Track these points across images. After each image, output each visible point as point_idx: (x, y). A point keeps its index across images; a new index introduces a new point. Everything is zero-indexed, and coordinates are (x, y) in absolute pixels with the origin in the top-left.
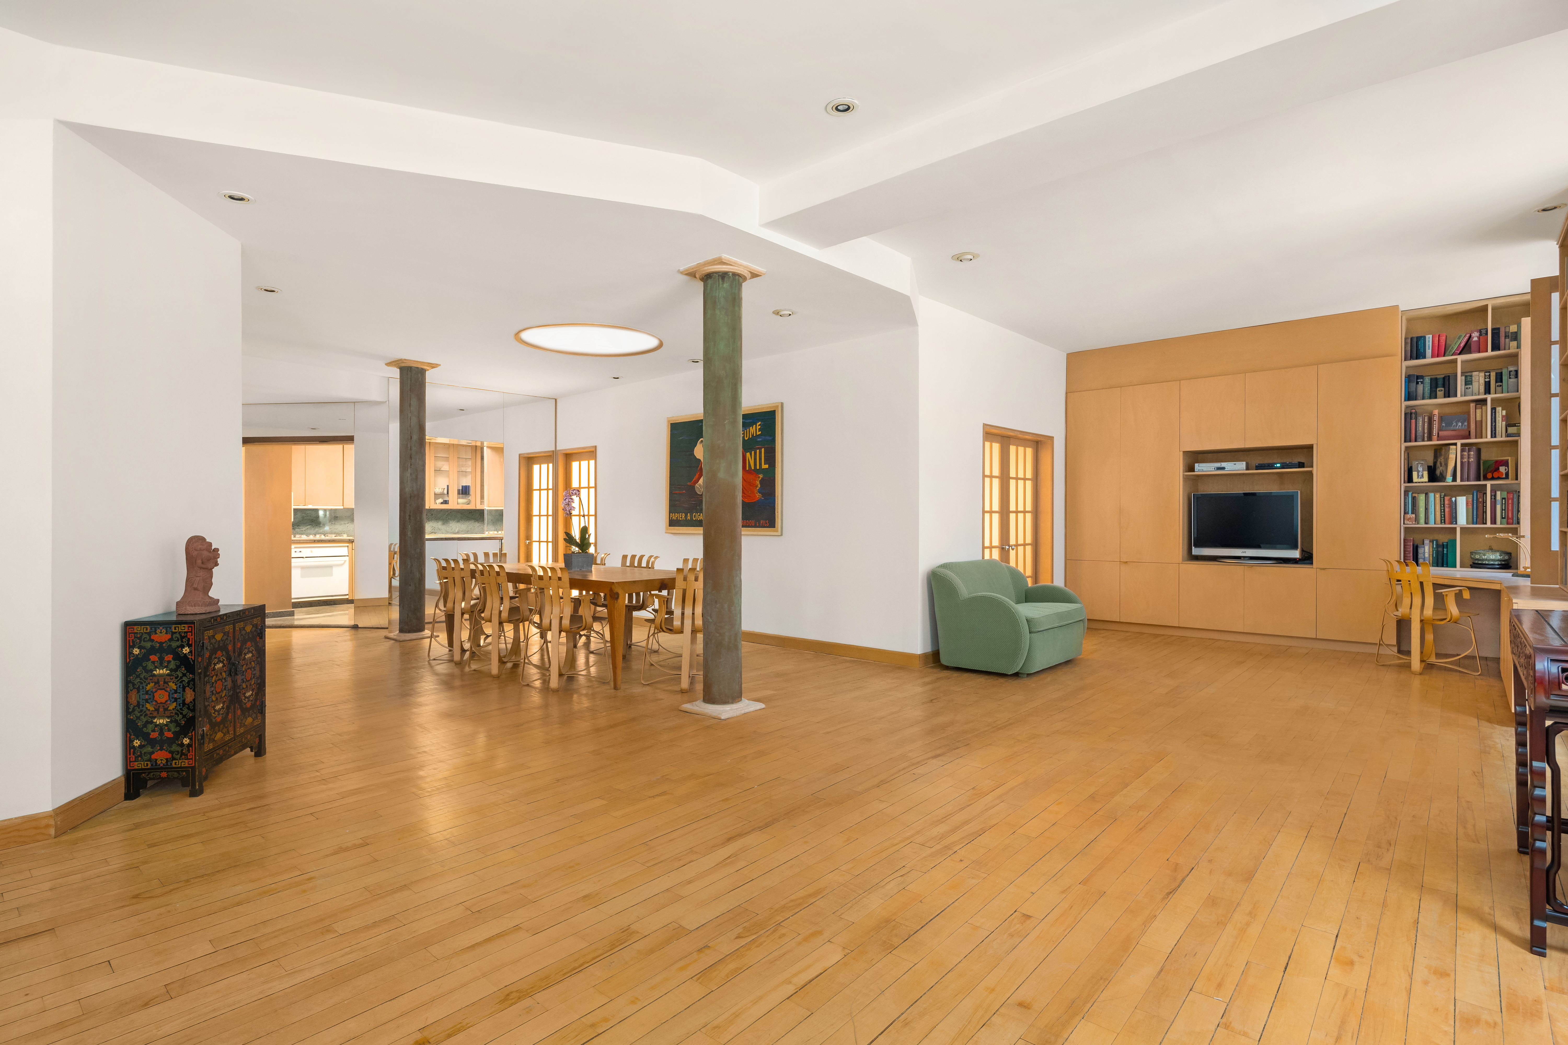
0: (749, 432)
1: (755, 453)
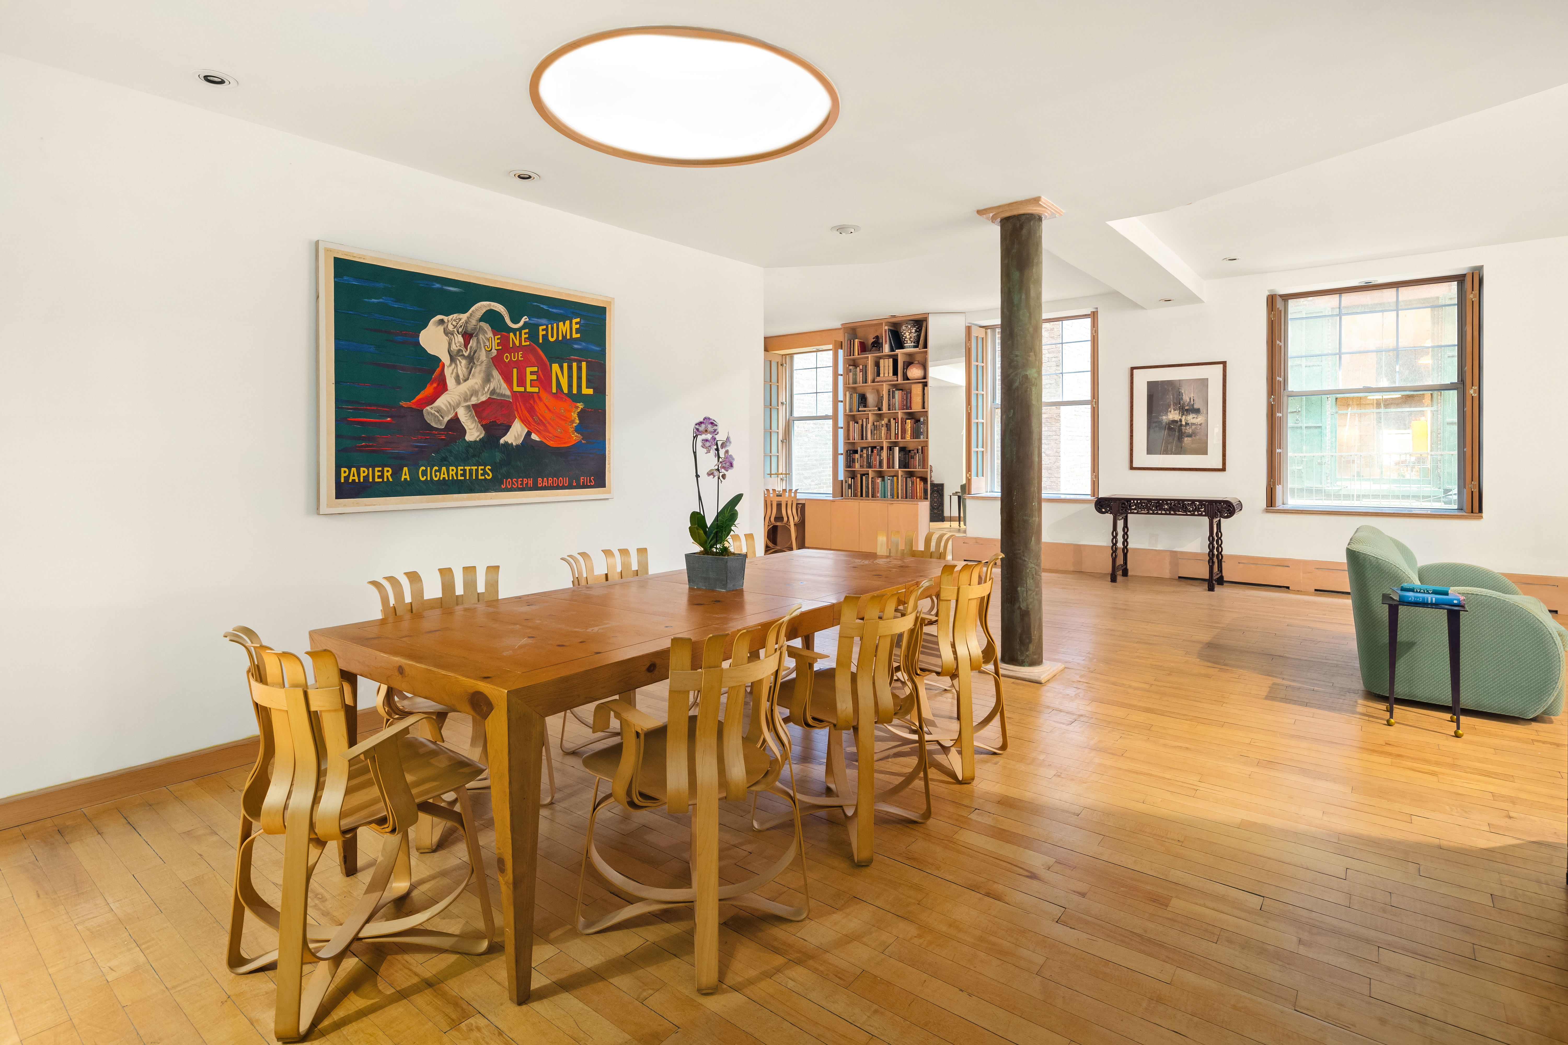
0: (558, 329)
1: (570, 368)
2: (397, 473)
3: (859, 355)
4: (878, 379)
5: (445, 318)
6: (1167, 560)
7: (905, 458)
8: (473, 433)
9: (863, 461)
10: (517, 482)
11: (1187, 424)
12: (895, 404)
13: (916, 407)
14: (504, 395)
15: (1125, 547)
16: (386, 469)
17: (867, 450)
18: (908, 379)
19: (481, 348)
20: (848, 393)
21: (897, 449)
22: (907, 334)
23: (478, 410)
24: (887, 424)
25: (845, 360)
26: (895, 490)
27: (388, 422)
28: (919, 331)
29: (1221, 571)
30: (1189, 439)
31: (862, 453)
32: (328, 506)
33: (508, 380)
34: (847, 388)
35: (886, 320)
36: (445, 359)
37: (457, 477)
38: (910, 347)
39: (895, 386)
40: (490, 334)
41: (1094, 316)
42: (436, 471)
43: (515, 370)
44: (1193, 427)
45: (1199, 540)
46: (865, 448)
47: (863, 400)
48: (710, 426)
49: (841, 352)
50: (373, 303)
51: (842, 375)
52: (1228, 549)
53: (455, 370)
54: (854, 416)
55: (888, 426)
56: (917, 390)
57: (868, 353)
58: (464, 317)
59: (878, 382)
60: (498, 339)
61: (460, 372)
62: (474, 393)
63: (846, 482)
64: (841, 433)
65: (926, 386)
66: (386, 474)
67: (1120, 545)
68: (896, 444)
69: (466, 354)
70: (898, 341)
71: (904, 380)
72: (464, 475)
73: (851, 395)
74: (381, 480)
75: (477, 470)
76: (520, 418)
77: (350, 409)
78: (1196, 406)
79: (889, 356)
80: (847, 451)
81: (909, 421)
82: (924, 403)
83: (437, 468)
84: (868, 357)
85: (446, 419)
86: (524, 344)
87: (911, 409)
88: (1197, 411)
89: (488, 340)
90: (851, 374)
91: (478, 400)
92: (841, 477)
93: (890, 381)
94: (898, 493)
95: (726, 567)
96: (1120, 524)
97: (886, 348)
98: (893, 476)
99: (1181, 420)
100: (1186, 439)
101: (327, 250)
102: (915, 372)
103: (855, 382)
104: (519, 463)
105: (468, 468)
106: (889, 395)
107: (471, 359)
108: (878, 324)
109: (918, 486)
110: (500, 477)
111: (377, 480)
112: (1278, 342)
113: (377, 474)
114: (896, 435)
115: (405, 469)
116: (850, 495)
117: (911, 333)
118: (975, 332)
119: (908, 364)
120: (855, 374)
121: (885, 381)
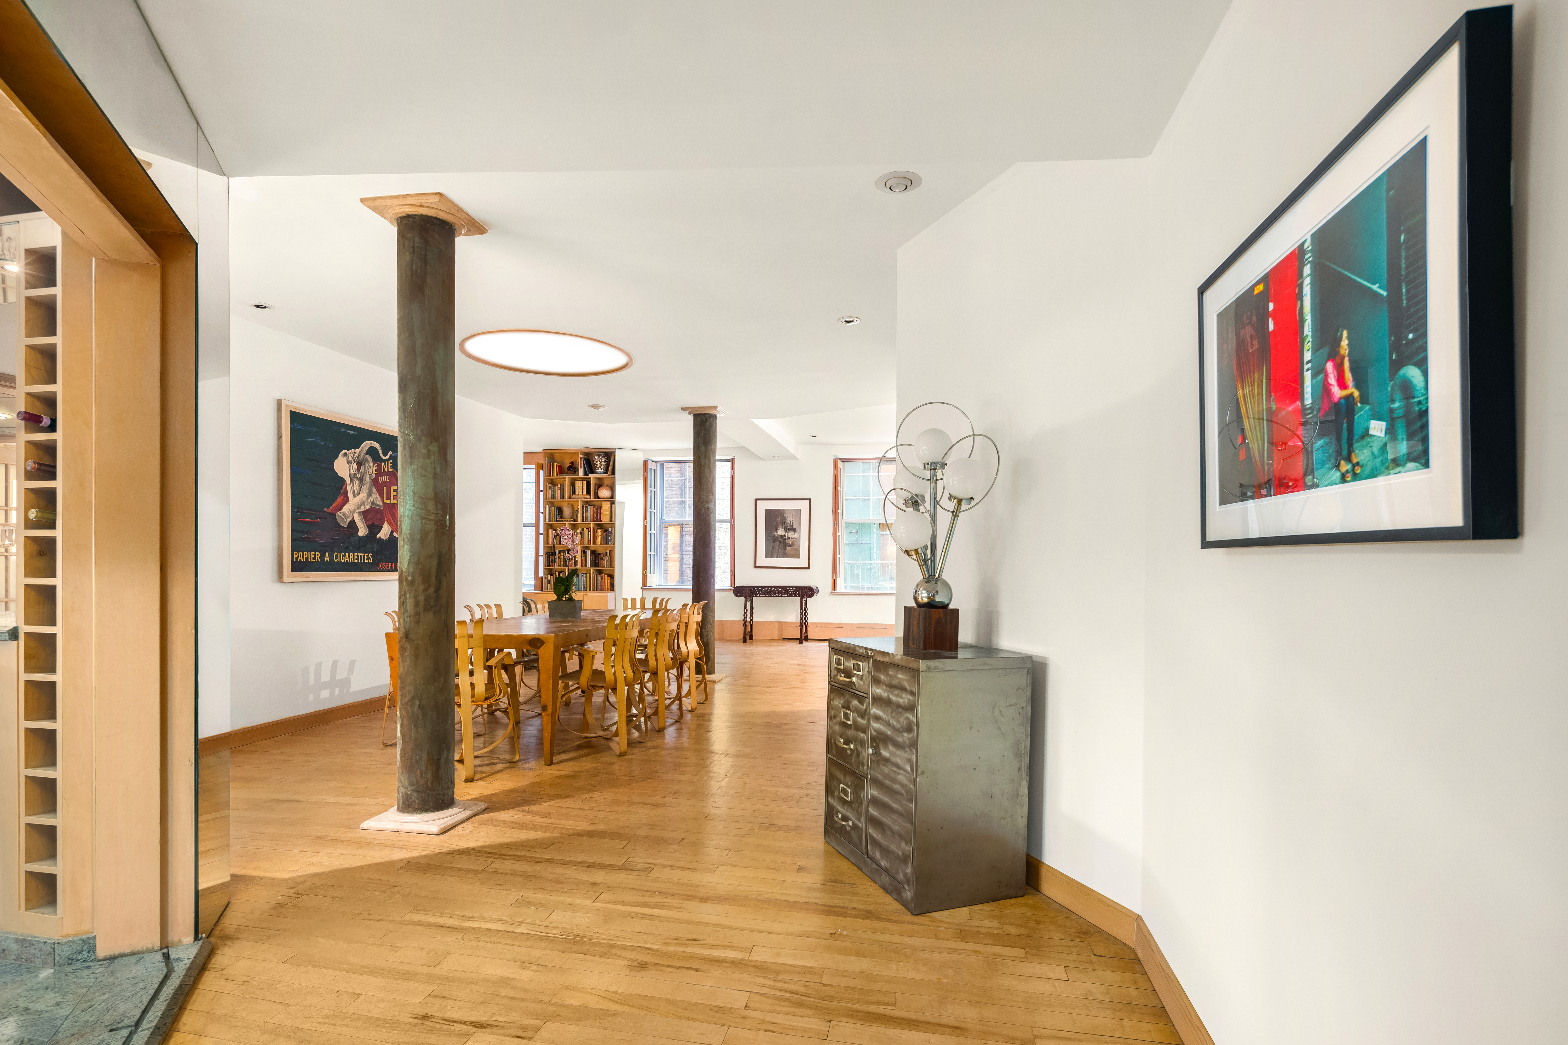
2: (322, 556)
3: (557, 476)
4: (574, 496)
5: (347, 452)
6: (777, 627)
7: (596, 560)
8: (363, 531)
9: (561, 561)
10: (386, 565)
11: (789, 538)
12: (588, 517)
13: (605, 519)
14: (379, 505)
15: (751, 620)
16: (317, 553)
17: (564, 552)
18: (599, 498)
19: (366, 473)
20: (547, 506)
21: (589, 552)
22: (599, 462)
23: (365, 514)
24: (581, 532)
25: (545, 480)
26: (588, 584)
27: (318, 522)
28: (608, 461)
29: (807, 633)
30: (790, 548)
31: (559, 555)
32: (288, 577)
33: (381, 496)
34: (546, 502)
35: (582, 451)
36: (348, 480)
37: (354, 560)
38: (600, 473)
39: (587, 502)
40: (371, 464)
41: (733, 461)
42: (343, 556)
43: (385, 488)
44: (792, 540)
45: (795, 613)
46: (562, 551)
47: (560, 512)
48: (567, 531)
49: (542, 472)
50: (310, 441)
51: (542, 491)
52: (811, 619)
53: (353, 488)
54: (551, 525)
55: (582, 534)
56: (606, 506)
57: (565, 475)
58: (357, 451)
59: (573, 499)
60: (376, 466)
61: (355, 489)
62: (363, 503)
63: (545, 578)
64: (542, 538)
65: (614, 504)
66: (317, 556)
67: (749, 619)
68: (587, 548)
69: (359, 477)
70: (590, 468)
71: (595, 498)
72: (357, 559)
73: (550, 508)
74: (314, 561)
75: (364, 556)
76: (387, 521)
77: (298, 512)
78: (794, 527)
79: (583, 479)
80: (547, 553)
81: (600, 530)
82: (611, 516)
83: (343, 554)
84: (566, 478)
85: (348, 521)
86: (390, 470)
87: (601, 521)
88: (794, 530)
89: (371, 467)
90: (550, 491)
91: (365, 508)
92: (541, 574)
93: (585, 499)
94: (590, 587)
95: (575, 606)
96: (749, 604)
97: (581, 473)
98: (586, 574)
99: (785, 535)
100: (788, 548)
101: (287, 406)
102: (604, 493)
103: (553, 497)
104: (386, 552)
105: (359, 554)
106: (583, 509)
107: (361, 480)
108: (574, 452)
109: (606, 581)
110: (376, 561)
111: (312, 560)
112: (839, 488)
113: (312, 556)
114: (589, 541)
115: (327, 553)
116: (549, 589)
117: (601, 462)
118: (651, 465)
119: (599, 486)
120: (554, 491)
121: (580, 499)
